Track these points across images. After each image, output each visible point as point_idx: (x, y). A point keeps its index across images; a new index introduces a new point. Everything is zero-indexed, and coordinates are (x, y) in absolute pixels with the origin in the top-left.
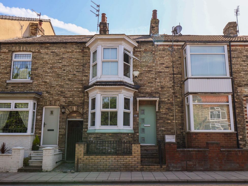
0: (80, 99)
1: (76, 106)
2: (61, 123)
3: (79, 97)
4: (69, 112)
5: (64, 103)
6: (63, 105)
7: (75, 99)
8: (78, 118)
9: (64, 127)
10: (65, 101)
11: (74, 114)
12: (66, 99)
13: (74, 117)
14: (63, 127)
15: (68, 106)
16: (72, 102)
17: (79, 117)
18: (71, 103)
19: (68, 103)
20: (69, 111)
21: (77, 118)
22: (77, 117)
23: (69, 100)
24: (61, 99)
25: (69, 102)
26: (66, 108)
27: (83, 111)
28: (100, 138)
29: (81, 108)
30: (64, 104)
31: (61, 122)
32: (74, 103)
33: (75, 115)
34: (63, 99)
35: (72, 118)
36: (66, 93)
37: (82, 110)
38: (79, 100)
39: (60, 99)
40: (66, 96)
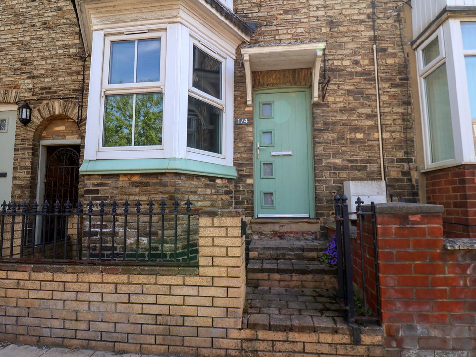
0: (73, 78)
1: (62, 101)
2: (19, 152)
3: (70, 74)
4: (41, 120)
5: (28, 92)
6: (26, 99)
7: (60, 79)
8: (71, 137)
9: (27, 164)
10: (31, 86)
11: (59, 126)
12: (35, 81)
13: (58, 135)
14: (23, 164)
15: (40, 100)
16: (50, 88)
17: (72, 134)
18: (47, 93)
19: (39, 94)
20: (42, 117)
21: (67, 137)
22: (68, 133)
23: (42, 83)
24: (22, 82)
25: (42, 89)
26: (34, 108)
27: (80, 114)
29: (75, 105)
30: (28, 97)
31: (18, 150)
32: (55, 92)
33: (63, 128)
34: (26, 82)
35: (54, 139)
36: (35, 63)
37: (76, 110)
38: (69, 83)
39: (20, 82)
40: (35, 72)
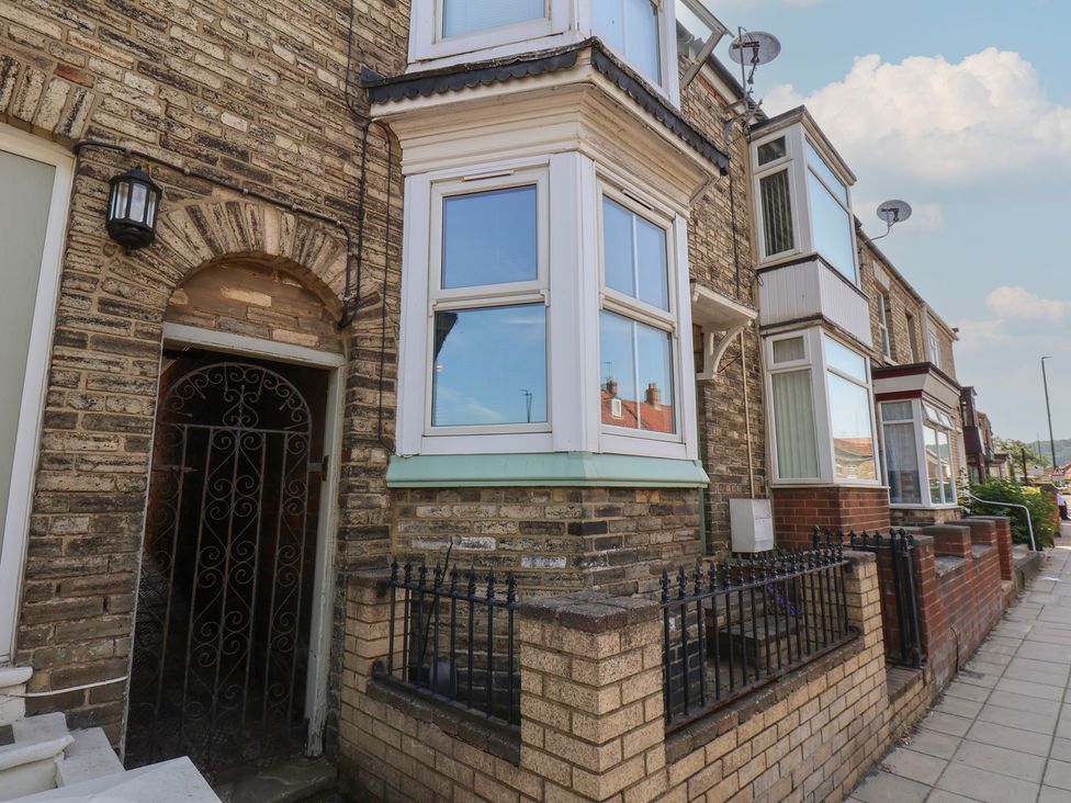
0: (328, 160)
1: (291, 218)
2: (85, 354)
3: (323, 145)
4: (206, 253)
5: (140, 124)
6: (131, 146)
7: (282, 142)
8: (293, 336)
9: (133, 409)
10: (156, 109)
11: (249, 289)
12: (180, 99)
13: (241, 317)
14: (108, 405)
15: (205, 180)
16: (244, 155)
17: (298, 328)
18: (229, 164)
19: (198, 156)
20: (210, 242)
21: (278, 333)
22: (283, 324)
23: (210, 120)
24: (111, 70)
25: (203, 139)
26: (175, 197)
27: (353, 280)
28: (602, 527)
29: (335, 246)
30: (144, 143)
32: (265, 178)
33: (262, 299)
34: (132, 79)
35: (220, 328)
36: (176, 32)
37: (340, 264)
38: (313, 168)
39: (94, 63)
40: (176, 64)
